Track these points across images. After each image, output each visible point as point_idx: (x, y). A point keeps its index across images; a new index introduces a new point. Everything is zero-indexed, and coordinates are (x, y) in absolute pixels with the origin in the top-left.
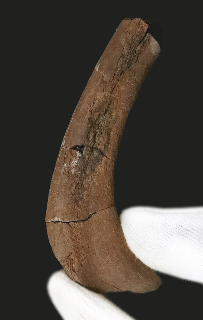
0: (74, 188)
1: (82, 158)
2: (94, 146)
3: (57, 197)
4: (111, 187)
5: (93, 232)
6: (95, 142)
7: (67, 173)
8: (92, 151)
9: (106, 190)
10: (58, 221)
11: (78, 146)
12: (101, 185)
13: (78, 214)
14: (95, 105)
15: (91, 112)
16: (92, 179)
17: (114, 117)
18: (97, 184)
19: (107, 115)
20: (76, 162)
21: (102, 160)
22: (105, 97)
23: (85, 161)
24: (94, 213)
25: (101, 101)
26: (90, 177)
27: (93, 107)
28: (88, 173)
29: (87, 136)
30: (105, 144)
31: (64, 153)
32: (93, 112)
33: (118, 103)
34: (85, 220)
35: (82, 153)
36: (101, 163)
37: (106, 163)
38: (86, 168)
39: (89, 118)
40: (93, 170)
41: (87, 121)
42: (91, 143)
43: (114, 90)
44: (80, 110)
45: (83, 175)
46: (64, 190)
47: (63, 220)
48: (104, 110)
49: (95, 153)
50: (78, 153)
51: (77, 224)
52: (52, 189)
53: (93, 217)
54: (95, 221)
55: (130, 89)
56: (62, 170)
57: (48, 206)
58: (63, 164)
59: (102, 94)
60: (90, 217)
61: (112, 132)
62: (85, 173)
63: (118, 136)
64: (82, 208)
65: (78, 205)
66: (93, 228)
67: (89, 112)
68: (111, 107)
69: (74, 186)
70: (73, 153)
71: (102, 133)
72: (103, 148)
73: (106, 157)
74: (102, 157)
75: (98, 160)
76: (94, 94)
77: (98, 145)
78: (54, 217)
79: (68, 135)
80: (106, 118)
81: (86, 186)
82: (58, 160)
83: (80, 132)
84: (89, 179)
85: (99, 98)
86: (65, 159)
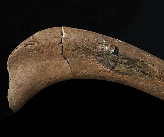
0: (87, 47)
1: (109, 53)
2: (117, 63)
3: (80, 35)
4: (87, 75)
5: (54, 61)
6: (121, 63)
7: (98, 43)
8: (114, 61)
9: (85, 71)
10: (62, 36)
11: (118, 50)
12: (89, 68)
13: (68, 49)
14: (148, 64)
15: (143, 61)
16: (93, 61)
17: (139, 78)
18: (90, 64)
19: (141, 73)
20: (106, 49)
21: (107, 68)
22: (154, 72)
23: (107, 56)
24: (68, 61)
25: (151, 69)
26: (95, 59)
27: (147, 63)
28: (98, 58)
29: (126, 58)
30: (119, 71)
31: (113, 41)
32: (143, 62)
33: (150, 81)
34: (63, 55)
35: (113, 53)
36: (105, 67)
37: (105, 71)
38: (102, 57)
39: (138, 60)
40: (100, 61)
41: (136, 58)
42: (120, 60)
43: (160, 79)
44: (144, 54)
45: (97, 54)
46: (85, 39)
47: (64, 38)
48: (144, 71)
49: (113, 63)
50: (113, 51)
51: (60, 49)
52: (86, 31)
53: (65, 61)
54: (62, 62)
55: (160, 91)
56: (100, 39)
57: (74, 28)
58: (105, 40)
59: (156, 70)
60: (65, 59)
61: (128, 76)
62: (98, 56)
63: (125, 81)
64: (72, 53)
65: (74, 49)
66: (57, 61)
67: (143, 59)
68: (147, 76)
69: (89, 47)
70: (113, 47)
71: (127, 69)
72: (116, 69)
73: (110, 72)
74: (110, 69)
75: (107, 65)
76: (156, 64)
77: (118, 65)
78: (66, 32)
79: (126, 44)
80: (139, 72)
81: (89, 56)
82: (107, 37)
83: (128, 52)
84: (94, 58)
85: (153, 68)
86: (109, 41)
